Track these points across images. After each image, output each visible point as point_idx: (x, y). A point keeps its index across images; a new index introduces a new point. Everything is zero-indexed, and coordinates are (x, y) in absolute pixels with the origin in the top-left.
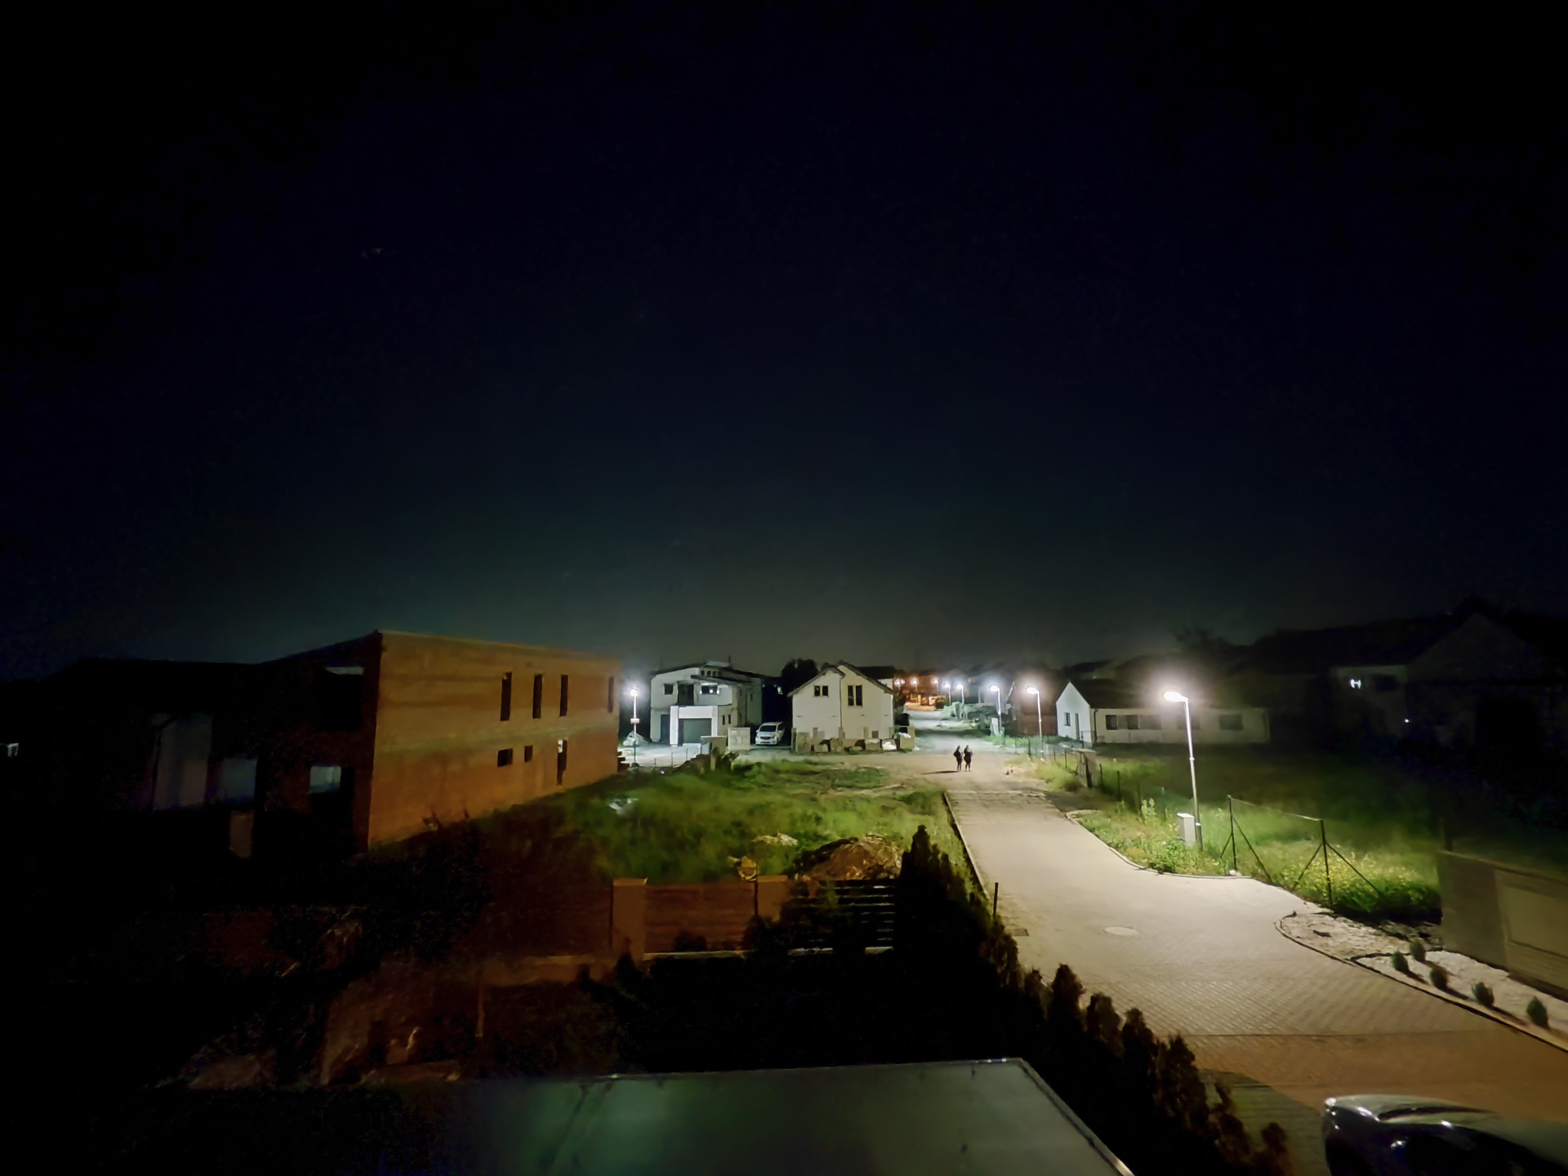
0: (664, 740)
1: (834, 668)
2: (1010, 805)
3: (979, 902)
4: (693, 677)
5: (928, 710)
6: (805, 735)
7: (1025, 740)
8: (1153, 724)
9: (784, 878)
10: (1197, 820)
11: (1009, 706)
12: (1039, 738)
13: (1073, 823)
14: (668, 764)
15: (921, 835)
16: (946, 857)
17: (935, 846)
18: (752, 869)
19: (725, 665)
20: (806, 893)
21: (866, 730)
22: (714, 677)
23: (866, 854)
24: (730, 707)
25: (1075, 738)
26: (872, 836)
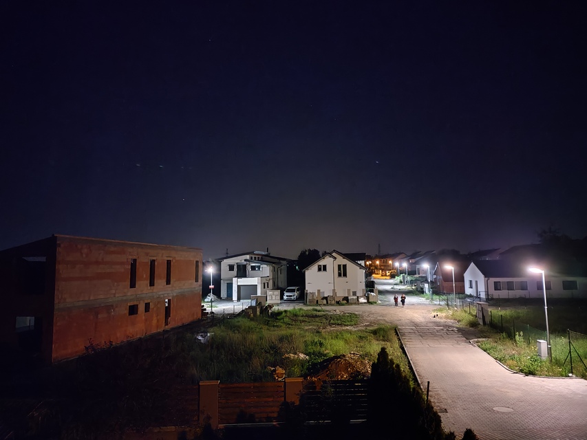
0: (229, 298)
1: (330, 254)
2: (436, 336)
3: (418, 393)
4: (245, 260)
5: (386, 279)
6: (313, 294)
7: (444, 297)
8: (523, 286)
9: (301, 380)
10: (549, 344)
11: (435, 276)
12: (453, 296)
13: (475, 346)
14: (232, 312)
15: (383, 353)
16: (398, 366)
17: (392, 361)
18: (283, 374)
19: (266, 253)
20: (315, 388)
21: (349, 290)
22: (258, 260)
23: (350, 364)
24: (268, 278)
25: (475, 295)
26: (354, 354)
